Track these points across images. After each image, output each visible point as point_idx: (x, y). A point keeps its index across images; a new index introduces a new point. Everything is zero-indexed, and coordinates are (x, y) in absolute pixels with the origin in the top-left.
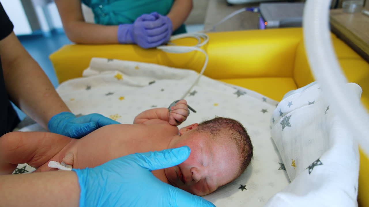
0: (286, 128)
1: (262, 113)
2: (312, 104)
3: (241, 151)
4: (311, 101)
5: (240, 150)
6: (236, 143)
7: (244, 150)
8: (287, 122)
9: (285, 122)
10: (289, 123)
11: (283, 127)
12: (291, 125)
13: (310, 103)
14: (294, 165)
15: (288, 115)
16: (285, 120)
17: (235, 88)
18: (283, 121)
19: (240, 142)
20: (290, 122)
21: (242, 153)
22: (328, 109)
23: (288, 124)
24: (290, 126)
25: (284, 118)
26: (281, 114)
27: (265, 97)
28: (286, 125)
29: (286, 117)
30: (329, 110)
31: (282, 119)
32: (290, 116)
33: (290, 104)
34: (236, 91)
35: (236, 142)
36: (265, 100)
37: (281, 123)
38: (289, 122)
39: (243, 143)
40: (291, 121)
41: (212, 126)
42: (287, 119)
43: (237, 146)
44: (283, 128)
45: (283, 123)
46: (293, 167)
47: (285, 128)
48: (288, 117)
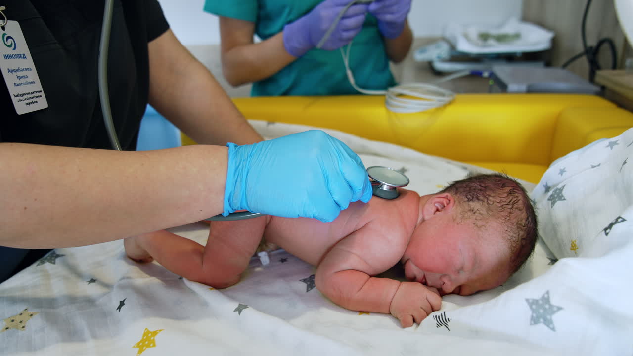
2: (598, 167)
4: (596, 164)
8: (558, 195)
9: (556, 196)
10: (563, 196)
12: (566, 198)
13: (593, 167)
14: (573, 246)
15: (559, 186)
16: (555, 193)
18: (551, 196)
22: (625, 162)
23: (561, 198)
24: (564, 199)
25: (554, 191)
26: (548, 189)
28: (557, 200)
29: (557, 189)
30: (626, 164)
31: (551, 193)
32: (563, 187)
33: (562, 172)
37: (549, 199)
38: (562, 194)
40: (565, 193)
42: (558, 191)
44: (553, 204)
45: (552, 198)
46: (572, 251)
47: (556, 204)
48: (560, 189)
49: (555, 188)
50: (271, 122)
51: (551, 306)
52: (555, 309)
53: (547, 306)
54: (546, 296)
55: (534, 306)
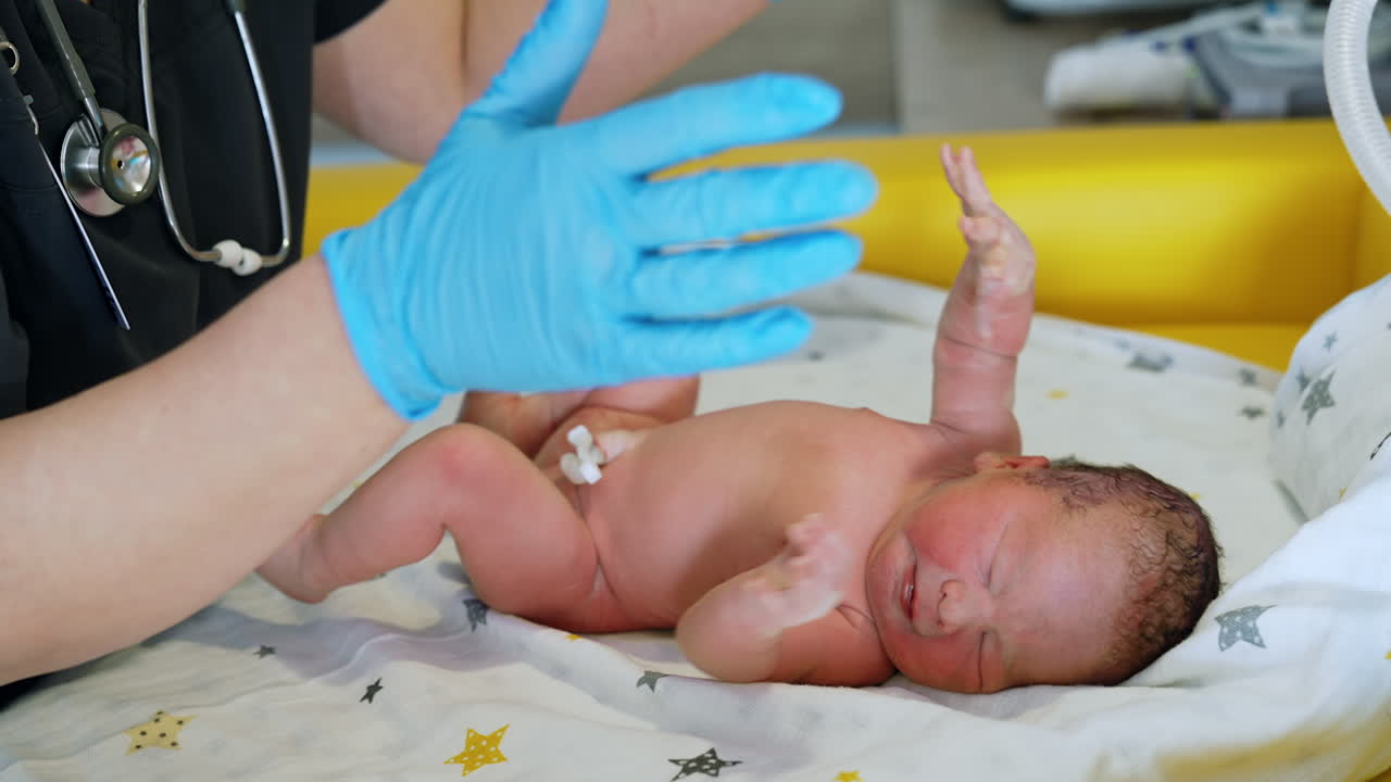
0: (1321, 413)
1: (1244, 419)
3: (1134, 594)
5: (1134, 590)
6: (1131, 563)
7: (1147, 600)
17: (1124, 345)
19: (1151, 569)
21: (1136, 602)
27: (1253, 367)
34: (1128, 356)
35: (1131, 561)
36: (1249, 379)
39: (1159, 574)
41: (1086, 483)
43: (1131, 572)
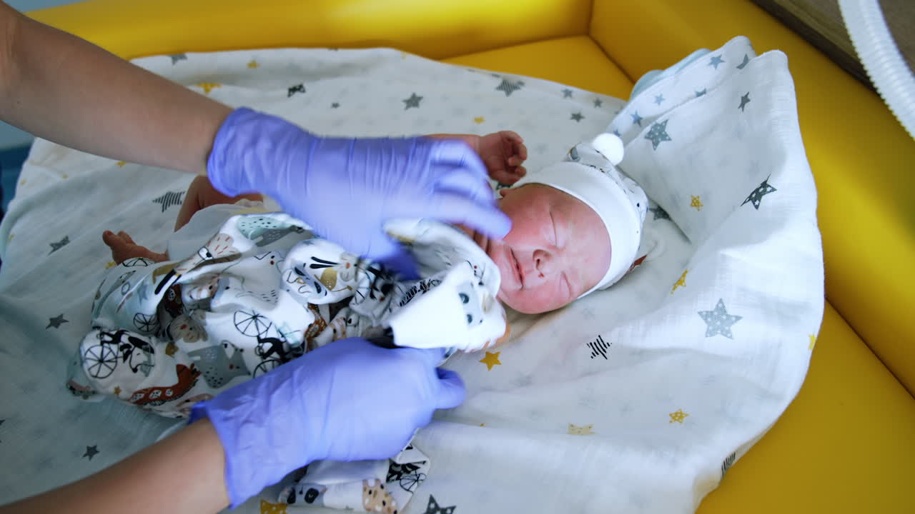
0: (662, 144)
2: (704, 95)
4: (700, 90)
8: (660, 133)
9: (657, 134)
10: (666, 135)
11: (653, 143)
12: (672, 138)
13: (699, 95)
14: (696, 203)
15: (660, 121)
16: (656, 129)
18: (650, 133)
20: (668, 133)
22: (746, 99)
23: (665, 137)
24: (670, 139)
25: (652, 127)
26: (638, 120)
28: (660, 139)
29: (657, 125)
30: (749, 102)
31: (647, 130)
32: (666, 122)
33: (659, 100)
36: (568, 94)
37: (646, 137)
38: (666, 133)
40: (669, 130)
42: (658, 128)
44: (656, 144)
45: (651, 136)
46: (694, 208)
47: (659, 146)
48: (662, 124)
49: (654, 123)
50: (177, 55)
51: (728, 316)
52: (734, 319)
53: (724, 317)
54: (720, 305)
55: (709, 320)
